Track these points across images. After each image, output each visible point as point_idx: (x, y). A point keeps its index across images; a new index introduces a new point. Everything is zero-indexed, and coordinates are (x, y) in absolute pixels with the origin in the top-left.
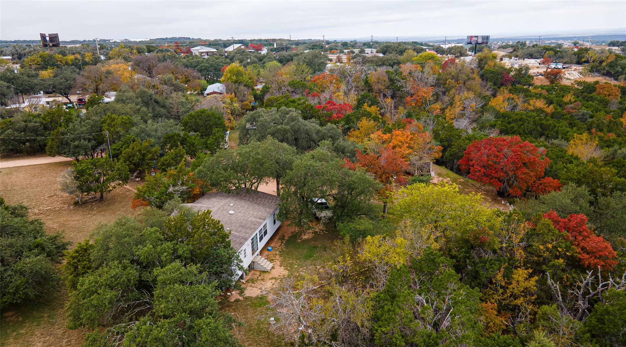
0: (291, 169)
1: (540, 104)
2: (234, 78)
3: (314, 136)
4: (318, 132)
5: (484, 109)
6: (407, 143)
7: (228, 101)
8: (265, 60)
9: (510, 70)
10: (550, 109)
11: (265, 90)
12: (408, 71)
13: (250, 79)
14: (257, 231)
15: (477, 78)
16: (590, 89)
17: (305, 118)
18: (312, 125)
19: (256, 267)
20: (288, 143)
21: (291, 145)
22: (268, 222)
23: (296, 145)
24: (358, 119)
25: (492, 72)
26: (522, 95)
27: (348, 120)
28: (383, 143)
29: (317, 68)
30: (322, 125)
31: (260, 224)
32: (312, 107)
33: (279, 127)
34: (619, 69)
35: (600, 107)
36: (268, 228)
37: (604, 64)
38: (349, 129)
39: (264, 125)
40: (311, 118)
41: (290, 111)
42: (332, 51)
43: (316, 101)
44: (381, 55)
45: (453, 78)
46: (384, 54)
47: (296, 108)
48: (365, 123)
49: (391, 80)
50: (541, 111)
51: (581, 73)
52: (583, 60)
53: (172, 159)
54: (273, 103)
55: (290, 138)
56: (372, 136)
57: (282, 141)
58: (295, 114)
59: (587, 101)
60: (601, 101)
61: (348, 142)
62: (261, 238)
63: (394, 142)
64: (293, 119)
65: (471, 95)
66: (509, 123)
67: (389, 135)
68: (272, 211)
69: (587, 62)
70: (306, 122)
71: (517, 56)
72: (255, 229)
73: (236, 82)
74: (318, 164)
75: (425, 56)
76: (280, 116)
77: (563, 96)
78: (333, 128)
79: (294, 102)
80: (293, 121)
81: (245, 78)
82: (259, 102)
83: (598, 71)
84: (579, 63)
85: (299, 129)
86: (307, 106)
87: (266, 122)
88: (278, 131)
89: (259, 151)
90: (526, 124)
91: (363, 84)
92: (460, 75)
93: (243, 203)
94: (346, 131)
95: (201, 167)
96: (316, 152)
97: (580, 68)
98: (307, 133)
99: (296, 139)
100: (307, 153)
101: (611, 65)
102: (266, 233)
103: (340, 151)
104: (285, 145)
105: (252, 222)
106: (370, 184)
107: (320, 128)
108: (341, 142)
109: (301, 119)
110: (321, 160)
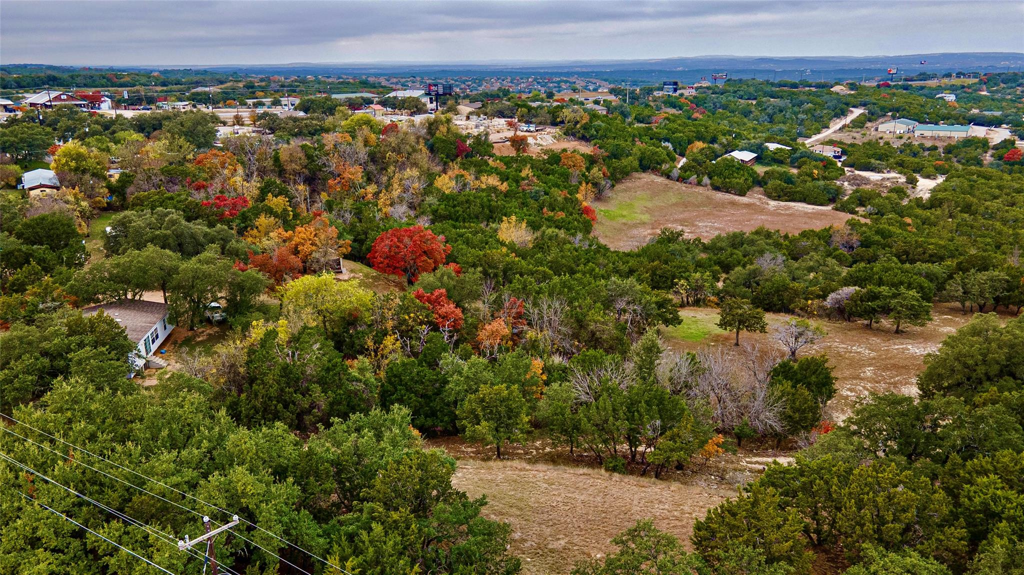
0: (178, 274)
1: (493, 181)
2: (73, 164)
3: (202, 239)
4: (206, 235)
5: (427, 191)
6: (310, 240)
7: (71, 198)
8: (113, 128)
9: (468, 136)
10: (504, 187)
11: (125, 180)
12: (333, 143)
13: (98, 164)
14: (149, 334)
15: (424, 150)
16: (555, 158)
17: (189, 219)
18: (199, 227)
19: (151, 365)
20: (170, 249)
21: (174, 251)
22: (159, 326)
23: (180, 251)
24: (257, 215)
25: (443, 141)
26: (473, 170)
27: (244, 218)
28: (284, 241)
29: (202, 140)
30: (211, 225)
31: (151, 327)
32: (197, 204)
33: (157, 232)
34: (593, 132)
35: (559, 182)
36: (159, 332)
37: (578, 126)
38: (246, 227)
39: (138, 231)
40: (196, 219)
41: (169, 213)
42: (228, 102)
43: (202, 194)
44: (301, 114)
45: (394, 150)
46: (306, 111)
47: (175, 207)
48: (263, 220)
49: (309, 157)
50: (494, 189)
51: (555, 137)
52: (558, 120)
53: (26, 277)
54: (142, 201)
55: (172, 244)
56: (271, 234)
57: (163, 247)
58: (175, 216)
59: (548, 175)
60: (561, 175)
61: (243, 244)
62: (153, 342)
63: (296, 240)
64: (173, 222)
65: (415, 172)
66: (454, 206)
67: (290, 232)
68: (161, 316)
69: (562, 122)
70: (191, 225)
71: (486, 114)
72: (147, 332)
73: (76, 169)
74: (205, 266)
75: (358, 120)
76: (157, 220)
77: (521, 171)
78: (223, 230)
79: (171, 198)
80: (174, 225)
81: (91, 162)
82: (117, 196)
83: (574, 135)
84: (554, 124)
85: (182, 234)
86: (191, 202)
87: (141, 228)
88: (157, 236)
89: (140, 259)
90: (472, 207)
91: (271, 163)
92: (402, 146)
93: (128, 312)
94: (241, 232)
95: (72, 282)
96: (202, 256)
97: (556, 130)
98: (193, 236)
99: (180, 245)
100: (193, 258)
101: (585, 127)
102: (157, 337)
103: (234, 254)
104: (167, 251)
105: (142, 327)
106: (258, 281)
107: (208, 230)
108: (233, 244)
109: (183, 222)
110: (207, 263)
